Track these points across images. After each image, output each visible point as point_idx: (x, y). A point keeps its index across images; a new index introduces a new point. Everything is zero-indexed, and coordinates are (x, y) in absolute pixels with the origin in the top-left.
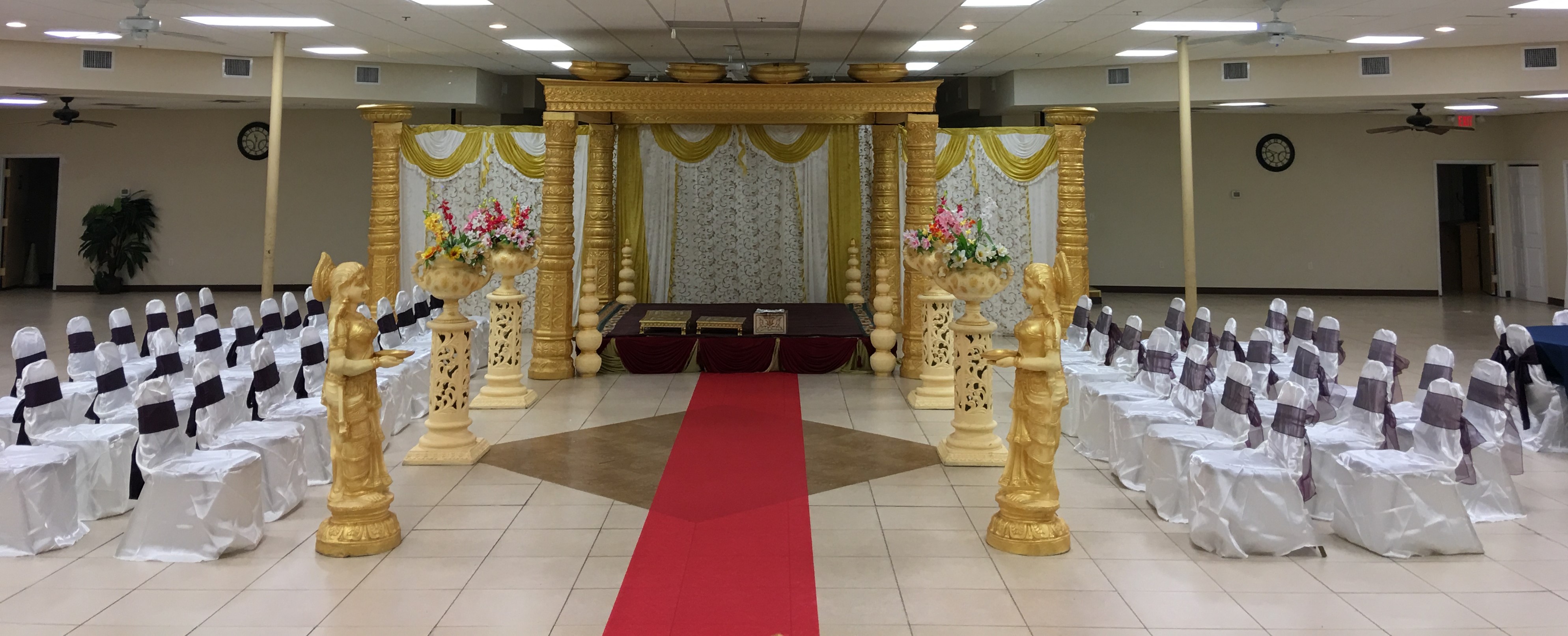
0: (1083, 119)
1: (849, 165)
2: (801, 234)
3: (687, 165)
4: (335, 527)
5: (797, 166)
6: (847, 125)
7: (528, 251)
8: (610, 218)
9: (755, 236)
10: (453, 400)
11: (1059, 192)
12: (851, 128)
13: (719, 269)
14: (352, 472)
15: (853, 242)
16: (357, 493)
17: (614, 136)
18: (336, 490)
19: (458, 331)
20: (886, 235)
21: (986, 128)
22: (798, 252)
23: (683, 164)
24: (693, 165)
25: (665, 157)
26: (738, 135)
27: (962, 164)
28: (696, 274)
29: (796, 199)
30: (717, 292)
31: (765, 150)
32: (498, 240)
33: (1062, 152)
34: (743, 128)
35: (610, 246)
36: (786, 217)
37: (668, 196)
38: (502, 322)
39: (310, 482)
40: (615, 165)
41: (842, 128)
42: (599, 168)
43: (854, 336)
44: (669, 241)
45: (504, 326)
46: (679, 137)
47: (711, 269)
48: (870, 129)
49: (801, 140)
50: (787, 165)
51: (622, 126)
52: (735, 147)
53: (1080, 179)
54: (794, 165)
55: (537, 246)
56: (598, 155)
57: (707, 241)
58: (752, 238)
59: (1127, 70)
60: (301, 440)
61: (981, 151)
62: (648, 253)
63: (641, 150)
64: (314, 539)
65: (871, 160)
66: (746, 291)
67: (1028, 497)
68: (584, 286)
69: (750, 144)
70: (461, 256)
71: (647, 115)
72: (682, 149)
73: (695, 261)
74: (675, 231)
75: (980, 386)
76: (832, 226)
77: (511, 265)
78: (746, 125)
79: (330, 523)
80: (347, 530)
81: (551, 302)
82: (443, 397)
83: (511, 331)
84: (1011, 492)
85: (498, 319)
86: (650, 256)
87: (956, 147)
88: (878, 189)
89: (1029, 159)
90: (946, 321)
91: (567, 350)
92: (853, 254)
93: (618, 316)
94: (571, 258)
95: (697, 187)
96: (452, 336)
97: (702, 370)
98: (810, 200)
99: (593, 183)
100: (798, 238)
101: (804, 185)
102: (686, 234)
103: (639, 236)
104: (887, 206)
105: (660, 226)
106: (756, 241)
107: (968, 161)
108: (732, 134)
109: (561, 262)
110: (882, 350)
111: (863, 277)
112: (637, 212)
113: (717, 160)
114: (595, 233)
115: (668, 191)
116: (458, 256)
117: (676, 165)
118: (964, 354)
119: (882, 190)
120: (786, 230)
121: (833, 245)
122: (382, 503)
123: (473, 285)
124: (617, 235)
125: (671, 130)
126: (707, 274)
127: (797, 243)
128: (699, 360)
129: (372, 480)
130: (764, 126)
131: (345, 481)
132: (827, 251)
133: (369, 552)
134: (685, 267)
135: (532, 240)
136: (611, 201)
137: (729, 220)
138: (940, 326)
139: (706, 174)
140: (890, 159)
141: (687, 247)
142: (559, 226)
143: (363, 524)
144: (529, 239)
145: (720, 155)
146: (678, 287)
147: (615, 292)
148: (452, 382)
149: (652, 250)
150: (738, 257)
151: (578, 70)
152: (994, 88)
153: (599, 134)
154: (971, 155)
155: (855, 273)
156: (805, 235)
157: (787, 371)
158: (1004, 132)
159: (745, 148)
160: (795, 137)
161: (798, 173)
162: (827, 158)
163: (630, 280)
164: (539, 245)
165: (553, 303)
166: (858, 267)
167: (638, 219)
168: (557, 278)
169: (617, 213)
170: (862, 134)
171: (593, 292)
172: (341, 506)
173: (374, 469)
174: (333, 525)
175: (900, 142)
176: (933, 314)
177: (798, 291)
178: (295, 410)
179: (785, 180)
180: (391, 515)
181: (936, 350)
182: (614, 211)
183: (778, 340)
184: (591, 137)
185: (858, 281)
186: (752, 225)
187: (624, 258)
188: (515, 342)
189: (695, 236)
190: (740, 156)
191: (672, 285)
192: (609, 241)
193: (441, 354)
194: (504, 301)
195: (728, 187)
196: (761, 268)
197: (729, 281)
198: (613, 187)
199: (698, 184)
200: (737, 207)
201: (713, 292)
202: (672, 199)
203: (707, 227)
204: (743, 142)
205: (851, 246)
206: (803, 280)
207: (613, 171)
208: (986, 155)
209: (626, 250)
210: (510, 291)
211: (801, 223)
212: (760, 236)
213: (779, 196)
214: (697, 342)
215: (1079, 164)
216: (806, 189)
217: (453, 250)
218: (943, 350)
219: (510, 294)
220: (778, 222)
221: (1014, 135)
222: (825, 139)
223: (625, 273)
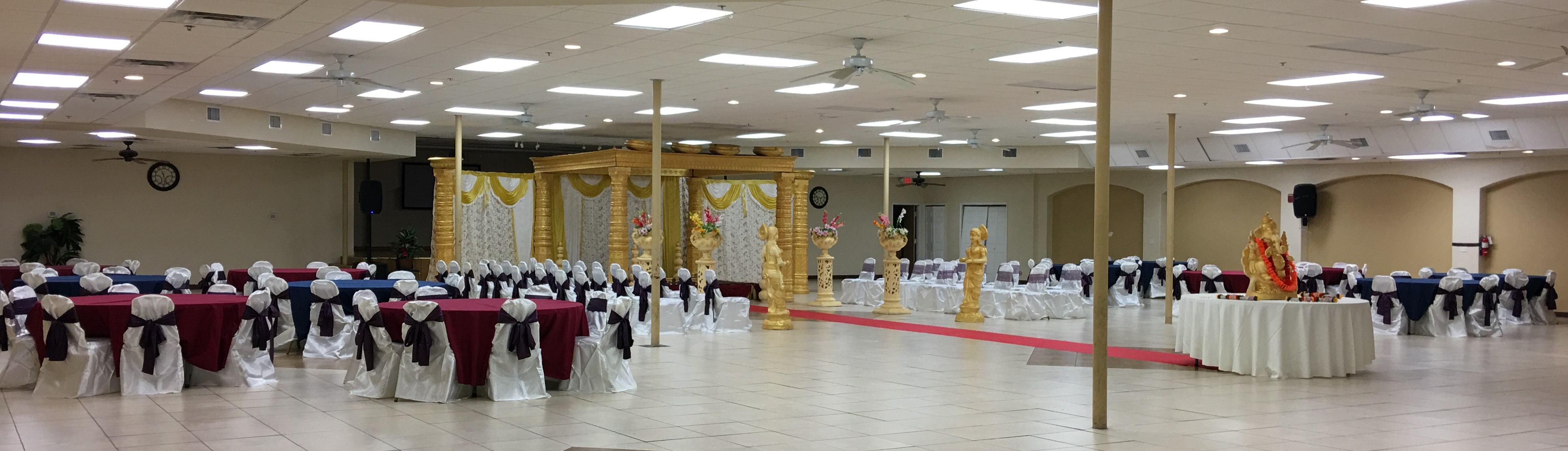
1: (673, 200)
3: (588, 198)
5: (647, 200)
8: (551, 230)
12: (675, 178)
23: (586, 198)
24: (591, 199)
25: (575, 193)
27: (737, 200)
31: (631, 190)
33: (798, 194)
35: (551, 246)
37: (579, 216)
41: (669, 179)
44: (579, 244)
48: (685, 180)
49: (649, 186)
50: (642, 199)
61: (748, 192)
63: (563, 191)
65: (686, 198)
72: (584, 189)
73: (593, 255)
74: (582, 238)
86: (568, 252)
87: (734, 191)
102: (588, 239)
105: (573, 235)
107: (741, 199)
112: (561, 226)
113: (604, 196)
114: (541, 238)
117: (582, 199)
124: (554, 240)
125: (579, 177)
139: (597, 204)
141: (589, 247)
145: (606, 193)
149: (569, 249)
154: (743, 195)
160: (646, 183)
161: (647, 204)
162: (662, 196)
170: (681, 182)
179: (640, 208)
187: (559, 253)
192: (550, 243)
199: (594, 210)
202: (580, 219)
203: (599, 236)
208: (752, 195)
209: (560, 248)
221: (767, 184)
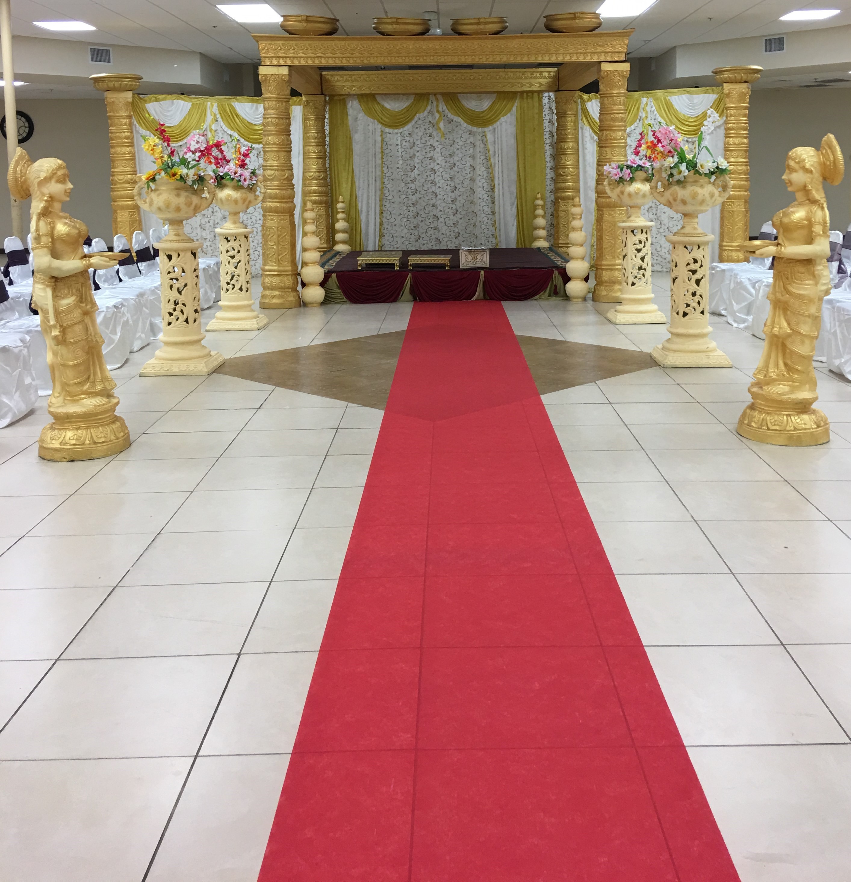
0: (750, 77)
1: (535, 129)
2: (493, 190)
3: (391, 131)
4: (56, 432)
5: (488, 130)
6: (533, 92)
7: (251, 189)
8: (324, 179)
9: (453, 192)
10: (185, 317)
11: (725, 145)
12: (536, 94)
13: (422, 221)
14: (70, 376)
15: (539, 196)
16: (77, 398)
17: (325, 106)
18: (57, 394)
19: (184, 250)
20: (568, 188)
21: (658, 91)
22: (490, 205)
23: (387, 130)
24: (396, 131)
25: (371, 124)
26: (435, 103)
27: (636, 124)
28: (402, 226)
29: (488, 159)
30: (421, 241)
31: (460, 116)
32: (222, 178)
33: (728, 108)
34: (439, 97)
35: (326, 203)
36: (480, 175)
37: (375, 158)
38: (231, 253)
39: (41, 393)
40: (327, 132)
41: (527, 96)
42: (313, 135)
43: (550, 267)
44: (378, 199)
45: (233, 257)
46: (383, 106)
47: (415, 221)
48: (552, 97)
49: (491, 108)
50: (480, 130)
51: (332, 96)
52: (433, 115)
53: (745, 132)
54: (486, 129)
55: (259, 184)
56: (311, 123)
57: (411, 197)
58: (450, 194)
59: (783, 38)
60: (26, 350)
61: (653, 112)
62: (360, 208)
63: (350, 118)
64: (37, 445)
65: (554, 124)
66: (446, 239)
67: (787, 389)
68: (305, 227)
69: (447, 111)
70: (181, 177)
71: (353, 86)
72: (386, 117)
73: (401, 214)
74: (382, 189)
75: (698, 293)
76: (520, 183)
77: (236, 201)
78: (443, 94)
79: (52, 428)
80: (69, 434)
81: (276, 241)
82: (175, 313)
83: (240, 262)
84: (767, 384)
85: (228, 251)
86: (362, 211)
87: (630, 110)
88: (561, 149)
89: (697, 117)
90: (644, 247)
91: (293, 283)
92: (539, 205)
93: (337, 259)
94: (292, 202)
95: (400, 150)
96: (179, 255)
97: (415, 300)
98: (500, 159)
99: (309, 147)
100: (489, 193)
101: (495, 147)
102: (393, 191)
103: (351, 195)
104: (568, 163)
105: (369, 185)
106: (453, 197)
107: (641, 121)
108: (430, 103)
109: (283, 205)
110: (577, 278)
111: (548, 226)
112: (348, 174)
113: (418, 126)
114: (312, 191)
115: (375, 154)
116: (178, 177)
117: (382, 131)
118: (682, 265)
119: (565, 149)
120: (480, 187)
121: (521, 198)
122: (106, 406)
123: (196, 206)
124: (332, 193)
125: (375, 100)
126: (412, 226)
127: (489, 198)
128: (412, 291)
129: (94, 383)
130: (459, 95)
131: (64, 385)
132: (516, 203)
133: (94, 456)
134: (392, 220)
135: (254, 179)
136: (325, 163)
137: (430, 179)
138: (639, 251)
139: (408, 139)
140: (572, 122)
141: (393, 202)
142: (280, 172)
143: (87, 428)
144: (251, 177)
145: (420, 122)
146: (386, 237)
147: (331, 241)
148: (181, 299)
149: (362, 205)
150: (438, 210)
151: (291, 25)
152: (653, 68)
153: (311, 104)
154: (644, 116)
155: (541, 222)
156: (496, 190)
157: (491, 299)
158: (674, 94)
159: (443, 115)
160: (486, 104)
161: (489, 137)
162: (514, 122)
163: (344, 231)
164: (261, 183)
165: (278, 241)
166: (543, 217)
167: (350, 180)
168: (281, 220)
169: (331, 174)
170: (545, 100)
171: (314, 232)
172: (60, 410)
173: (95, 374)
174: (55, 429)
175: (580, 107)
176: (632, 239)
177: (491, 239)
178: (24, 324)
179: (478, 143)
180: (116, 419)
181: (635, 272)
182: (328, 173)
183: (482, 272)
184: (305, 106)
185: (544, 229)
186: (449, 183)
187: (339, 213)
188: (244, 272)
189: (400, 193)
190: (438, 123)
191: (382, 236)
192: (325, 198)
193: (169, 273)
194: (232, 235)
195: (428, 150)
196: (458, 220)
197: (431, 232)
198: (326, 152)
199: (402, 148)
200: (436, 168)
201: (417, 241)
202: (379, 162)
203: (410, 185)
204: (440, 109)
205: (537, 199)
206: (495, 230)
207: (325, 137)
208: (658, 115)
209: (340, 205)
210: (237, 225)
211: (493, 181)
212: (457, 193)
213: (473, 157)
214: (409, 276)
215: (745, 119)
216: (496, 150)
217: (173, 170)
218: (641, 272)
219: (237, 228)
220: (472, 180)
221: (684, 96)
222: (512, 106)
223: (340, 225)
